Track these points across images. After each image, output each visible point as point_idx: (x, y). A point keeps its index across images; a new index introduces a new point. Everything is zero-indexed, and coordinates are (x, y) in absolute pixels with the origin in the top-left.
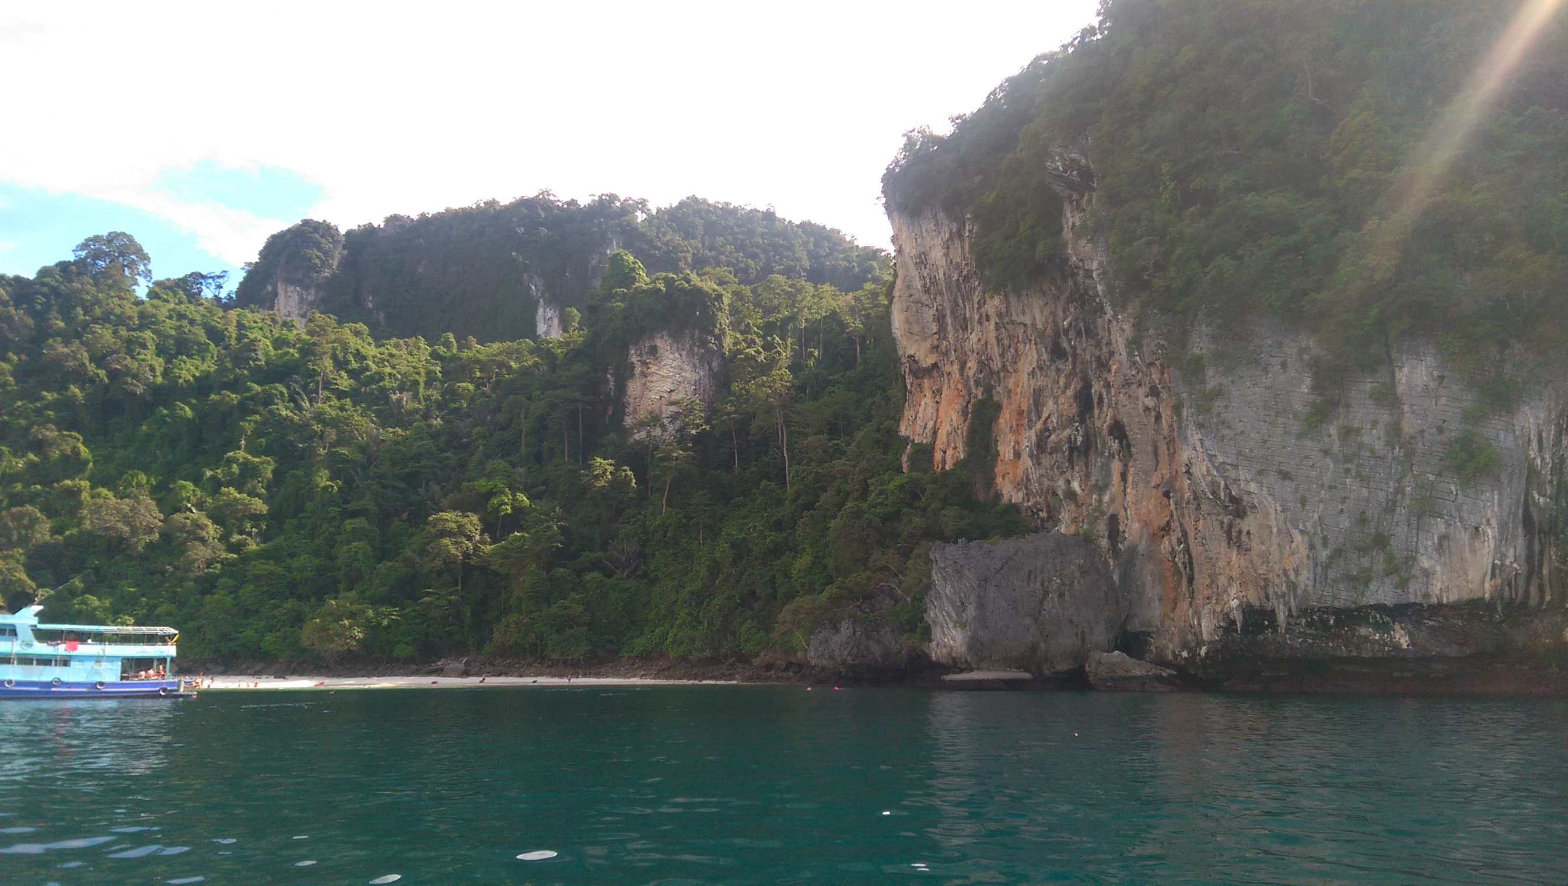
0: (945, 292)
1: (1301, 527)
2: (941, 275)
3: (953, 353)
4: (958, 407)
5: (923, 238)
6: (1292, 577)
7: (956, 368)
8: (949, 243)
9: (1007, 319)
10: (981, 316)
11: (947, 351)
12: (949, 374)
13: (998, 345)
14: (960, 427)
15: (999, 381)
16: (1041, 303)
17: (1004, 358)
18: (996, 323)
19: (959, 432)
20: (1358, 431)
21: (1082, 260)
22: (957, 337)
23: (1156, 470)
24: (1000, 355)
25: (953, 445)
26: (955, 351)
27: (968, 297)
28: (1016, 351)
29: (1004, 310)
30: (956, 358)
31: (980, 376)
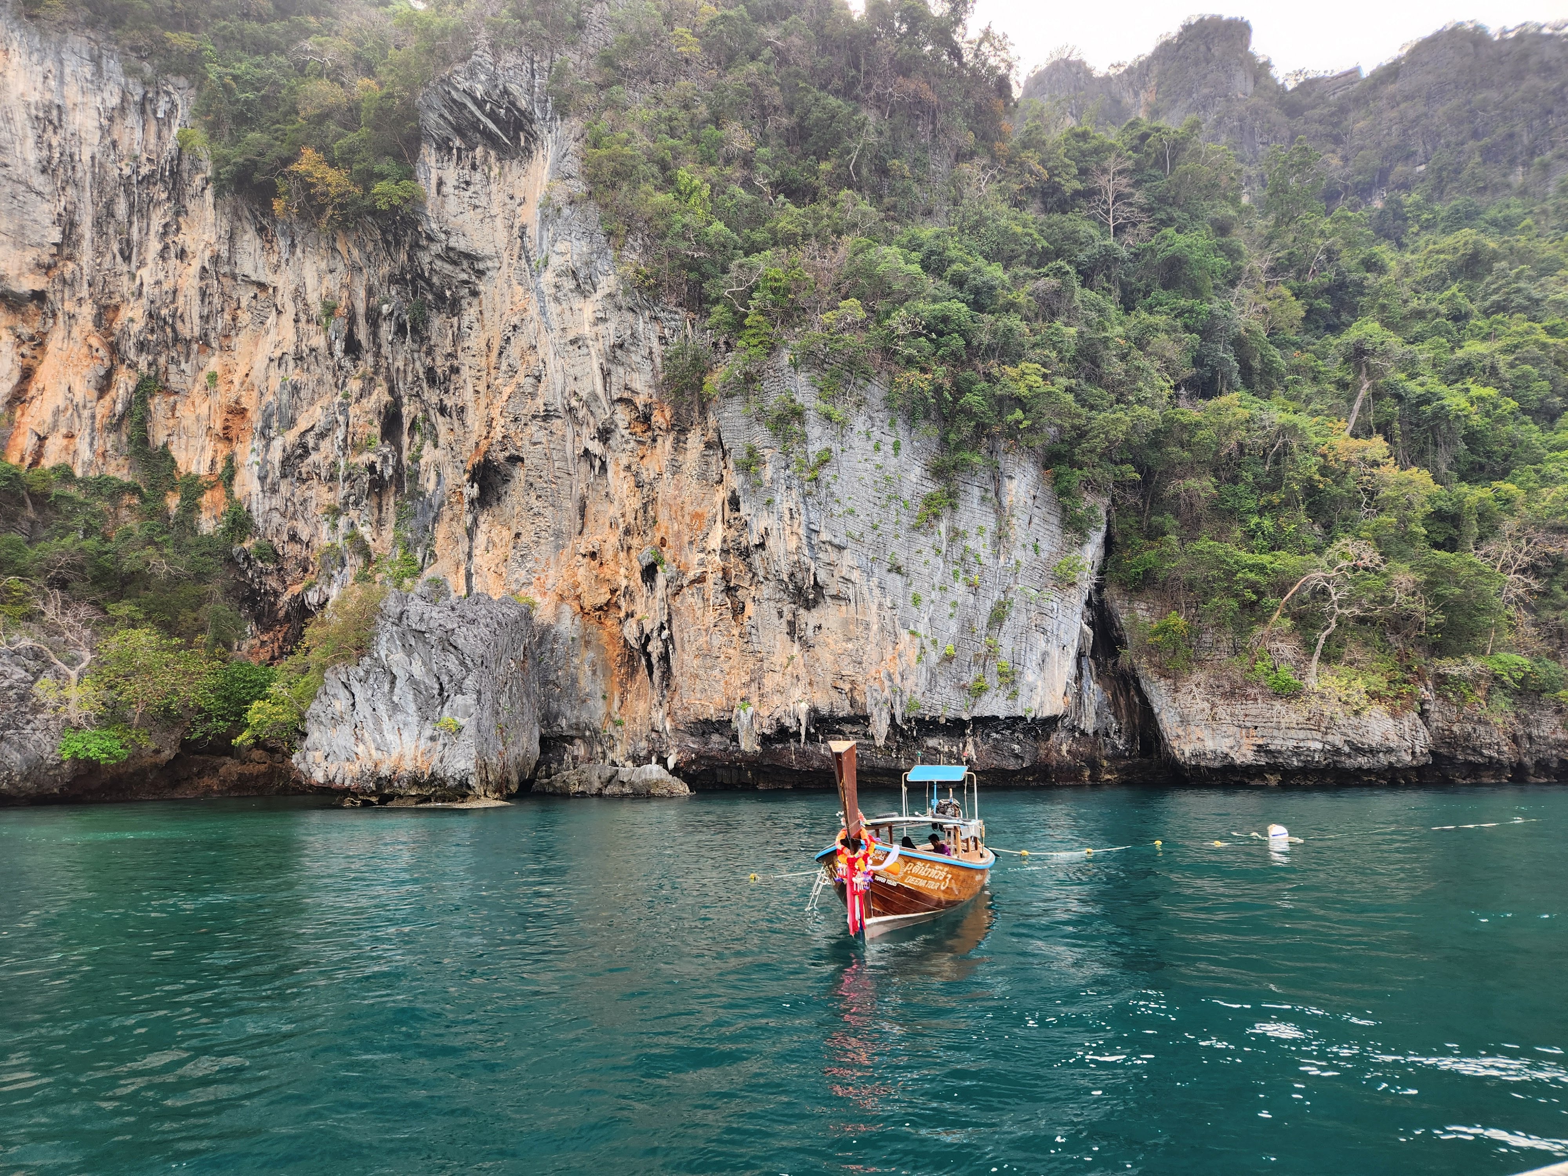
0: (88, 185)
1: (912, 628)
2: (86, 158)
3: (86, 286)
4: (89, 373)
5: (62, 82)
6: (898, 680)
7: (88, 311)
8: (116, 114)
9: (226, 269)
10: (166, 247)
11: (74, 279)
12: (72, 317)
13: (203, 301)
14: (89, 405)
15: (188, 355)
16: (323, 265)
17: (207, 322)
18: (204, 268)
19: (86, 413)
20: (963, 535)
21: (446, 233)
22: (100, 265)
23: (580, 533)
24: (201, 317)
25: (64, 431)
26: (90, 285)
27: (140, 211)
28: (234, 320)
29: (225, 254)
30: (91, 295)
31: (150, 337)
